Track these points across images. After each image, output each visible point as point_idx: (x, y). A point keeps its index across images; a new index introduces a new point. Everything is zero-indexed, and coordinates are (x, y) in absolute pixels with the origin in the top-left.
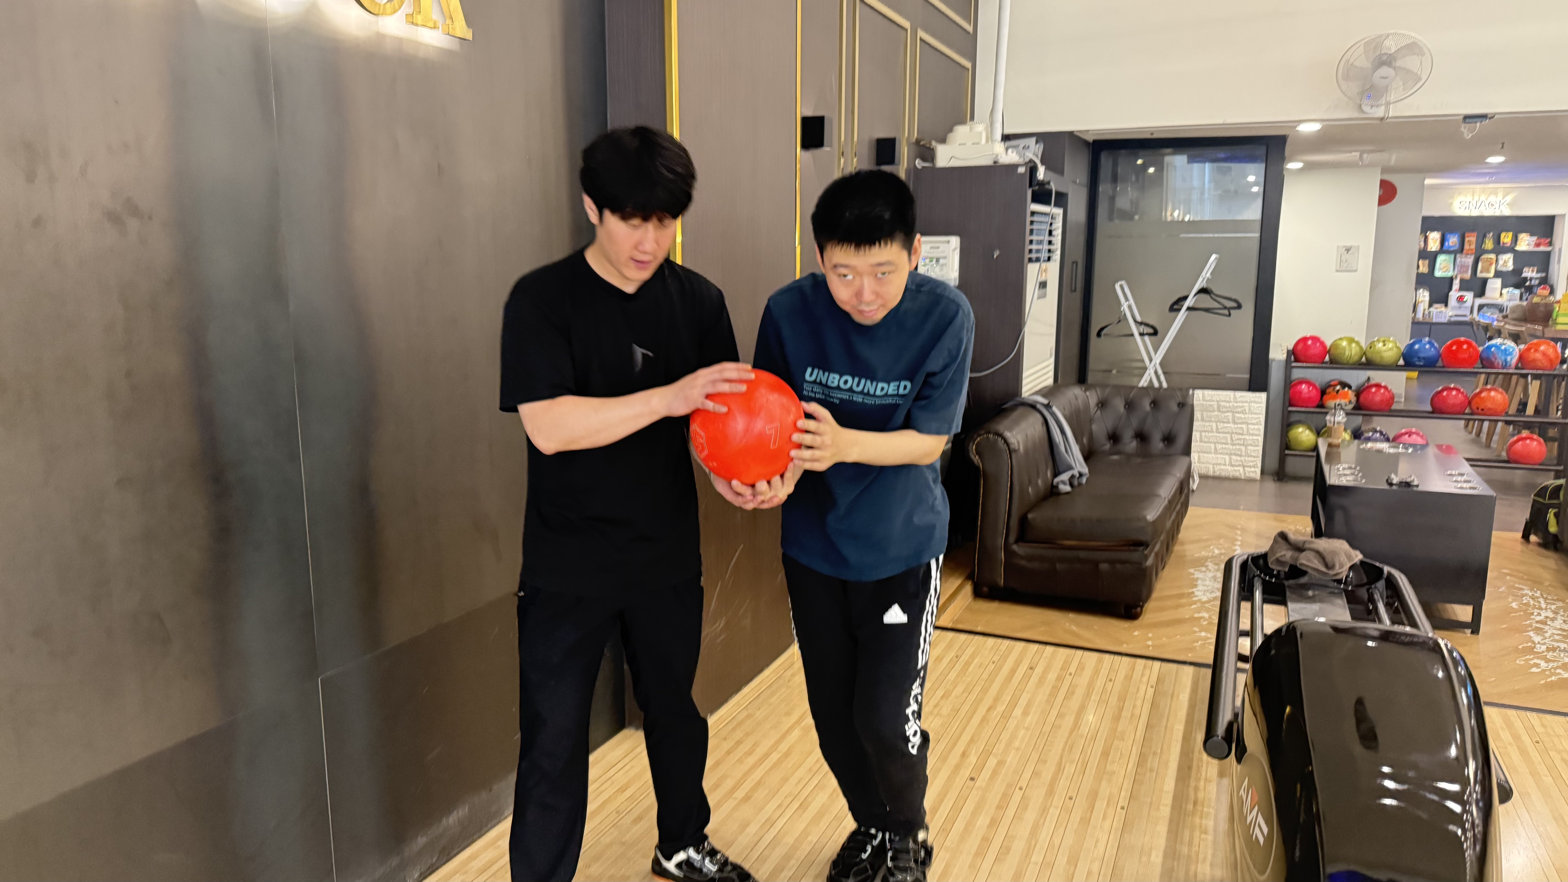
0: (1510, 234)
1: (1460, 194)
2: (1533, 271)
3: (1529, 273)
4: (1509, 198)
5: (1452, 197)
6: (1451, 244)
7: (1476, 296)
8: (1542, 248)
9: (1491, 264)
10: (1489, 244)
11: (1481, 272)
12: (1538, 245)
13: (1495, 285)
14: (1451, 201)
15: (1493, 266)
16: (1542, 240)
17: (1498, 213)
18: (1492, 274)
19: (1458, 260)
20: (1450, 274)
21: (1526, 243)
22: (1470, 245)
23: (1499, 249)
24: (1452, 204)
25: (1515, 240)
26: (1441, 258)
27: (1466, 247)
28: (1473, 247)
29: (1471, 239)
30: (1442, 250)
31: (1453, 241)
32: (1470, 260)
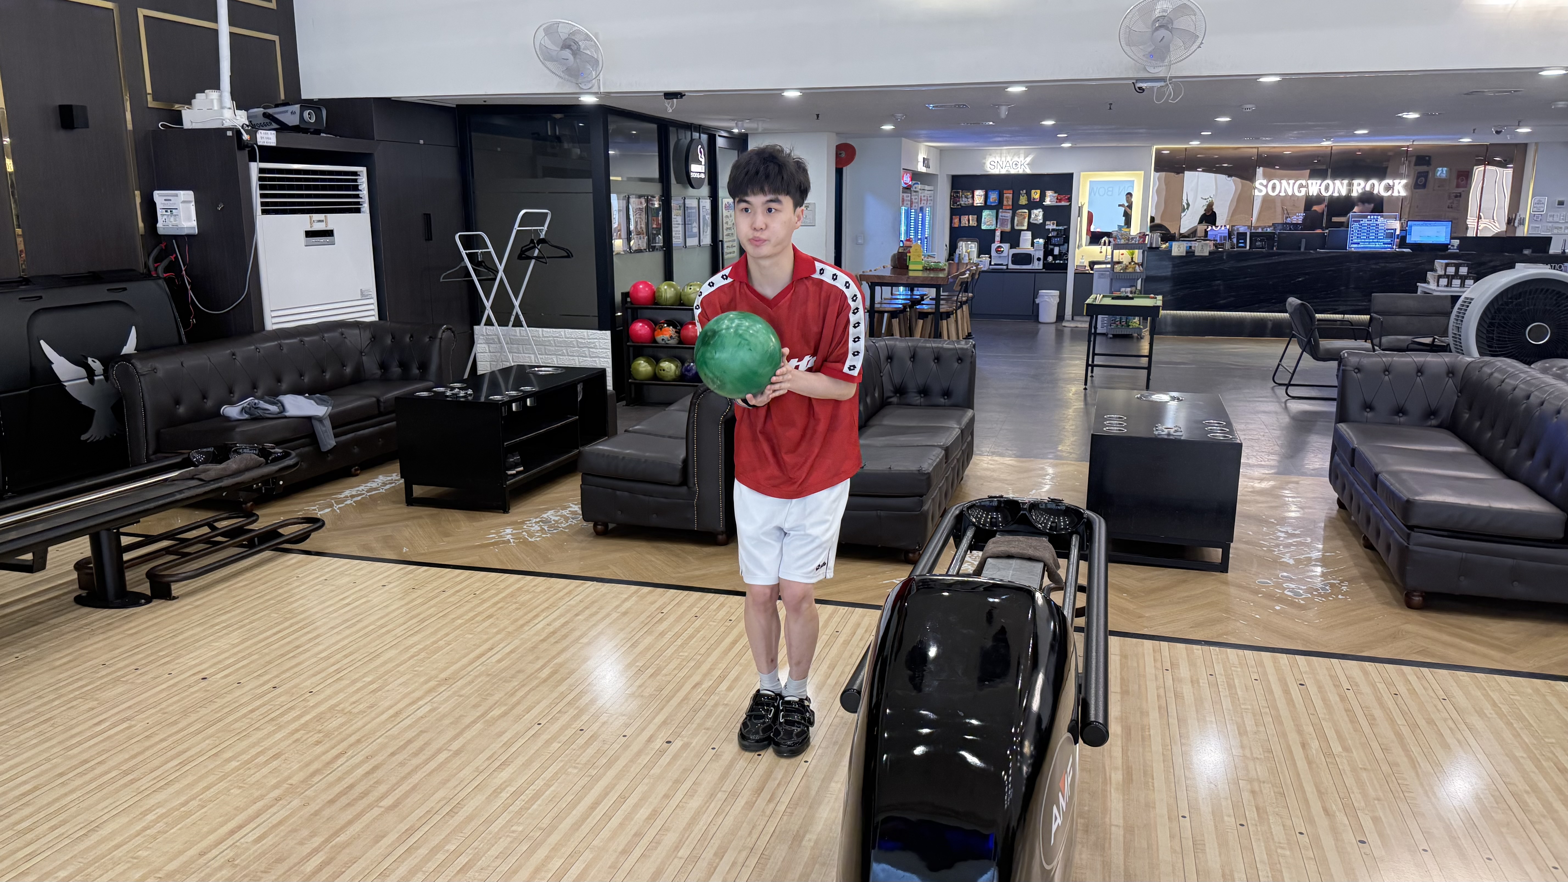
0: (1039, 191)
1: (990, 155)
2: (1053, 224)
3: (1051, 225)
4: (1029, 159)
5: (985, 158)
6: (991, 200)
7: (1011, 248)
8: (1063, 203)
9: (1025, 218)
10: (1023, 201)
11: (1017, 226)
12: (1060, 200)
13: (1027, 236)
14: (984, 161)
15: (1026, 220)
16: (1062, 196)
17: (1021, 172)
18: (1025, 228)
19: (1000, 214)
20: (993, 227)
21: (1050, 199)
22: (1008, 201)
23: (1032, 205)
24: (985, 163)
25: (1043, 197)
26: (985, 213)
27: (1005, 203)
28: (1010, 203)
29: (1008, 195)
30: (986, 206)
31: (993, 197)
32: (1009, 215)
